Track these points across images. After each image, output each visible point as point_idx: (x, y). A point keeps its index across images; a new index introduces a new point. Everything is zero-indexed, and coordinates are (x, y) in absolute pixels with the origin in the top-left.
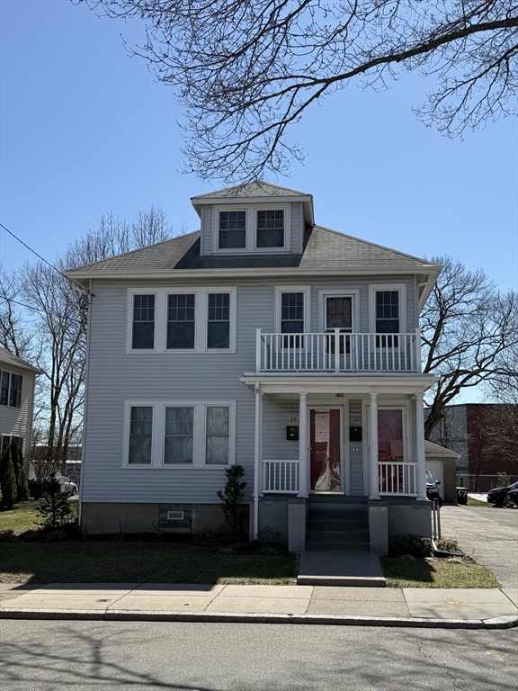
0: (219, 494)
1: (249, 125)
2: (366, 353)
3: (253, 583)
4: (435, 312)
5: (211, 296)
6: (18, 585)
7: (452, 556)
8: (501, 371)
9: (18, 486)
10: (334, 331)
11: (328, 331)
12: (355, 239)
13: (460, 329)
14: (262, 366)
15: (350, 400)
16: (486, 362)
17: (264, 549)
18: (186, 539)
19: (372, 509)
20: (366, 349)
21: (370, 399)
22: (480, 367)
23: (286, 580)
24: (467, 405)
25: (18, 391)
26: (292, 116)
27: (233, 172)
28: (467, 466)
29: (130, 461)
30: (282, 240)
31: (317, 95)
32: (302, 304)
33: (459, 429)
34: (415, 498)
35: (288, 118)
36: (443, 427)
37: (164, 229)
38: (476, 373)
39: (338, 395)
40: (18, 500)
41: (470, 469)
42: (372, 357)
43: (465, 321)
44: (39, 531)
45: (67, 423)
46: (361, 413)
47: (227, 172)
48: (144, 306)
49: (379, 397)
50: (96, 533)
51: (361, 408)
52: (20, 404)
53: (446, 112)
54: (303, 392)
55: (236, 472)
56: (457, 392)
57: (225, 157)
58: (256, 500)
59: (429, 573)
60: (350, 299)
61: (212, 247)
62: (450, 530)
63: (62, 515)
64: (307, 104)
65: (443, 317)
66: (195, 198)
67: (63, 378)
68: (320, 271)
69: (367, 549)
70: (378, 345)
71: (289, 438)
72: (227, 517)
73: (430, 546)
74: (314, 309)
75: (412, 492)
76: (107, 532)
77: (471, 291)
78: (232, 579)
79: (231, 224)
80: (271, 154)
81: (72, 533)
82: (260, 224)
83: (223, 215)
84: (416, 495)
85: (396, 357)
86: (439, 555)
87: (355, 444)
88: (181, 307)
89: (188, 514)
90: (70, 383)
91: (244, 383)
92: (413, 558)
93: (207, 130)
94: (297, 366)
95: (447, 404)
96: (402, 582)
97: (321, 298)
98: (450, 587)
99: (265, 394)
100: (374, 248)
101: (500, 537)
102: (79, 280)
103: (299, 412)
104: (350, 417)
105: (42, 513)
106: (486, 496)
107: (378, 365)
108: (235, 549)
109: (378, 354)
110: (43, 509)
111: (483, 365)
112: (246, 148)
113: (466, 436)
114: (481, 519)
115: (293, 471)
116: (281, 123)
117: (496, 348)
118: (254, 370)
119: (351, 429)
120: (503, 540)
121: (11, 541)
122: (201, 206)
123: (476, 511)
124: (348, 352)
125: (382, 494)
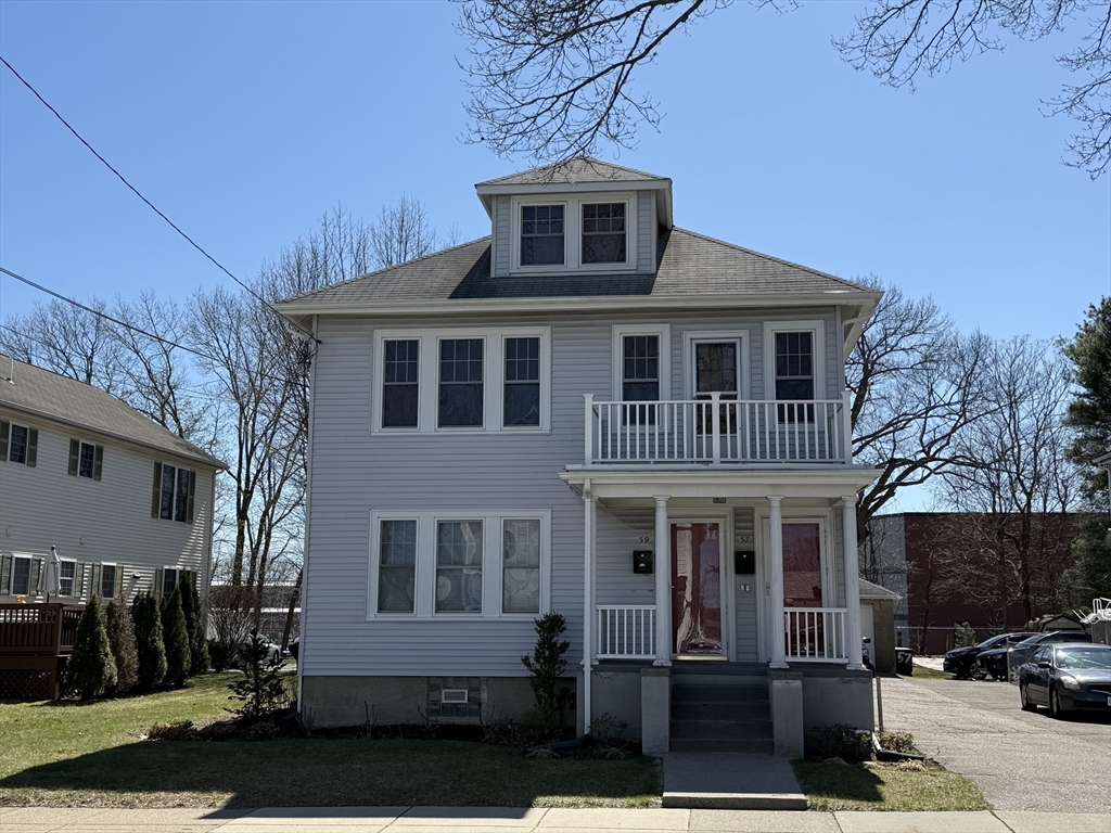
0: (526, 660)
1: (571, 67)
2: (763, 432)
3: (592, 805)
4: (854, 367)
5: (510, 343)
6: (211, 810)
7: (906, 758)
8: (961, 460)
9: (192, 650)
10: (709, 398)
11: (699, 398)
12: (740, 249)
13: (894, 393)
14: (595, 454)
15: (735, 509)
16: (937, 446)
17: (602, 751)
18: (472, 733)
19: (777, 684)
20: (762, 426)
21: (770, 507)
22: (927, 453)
23: (646, 799)
24: (906, 514)
25: (189, 497)
26: (643, 51)
27: (548, 141)
28: (906, 613)
29: (381, 609)
30: (623, 251)
31: (684, 18)
32: (656, 354)
33: (893, 552)
34: (844, 666)
35: (636, 54)
36: (868, 550)
37: (423, 234)
38: (922, 463)
39: (717, 500)
40: (193, 673)
41: (912, 618)
42: (772, 439)
43: (904, 380)
44: (235, 722)
45: (262, 547)
46: (753, 528)
47: (536, 143)
48: (402, 358)
49: (785, 503)
50: (326, 724)
51: (752, 521)
52: (191, 518)
53: (887, 46)
54: (661, 496)
55: (552, 626)
56: (891, 494)
57: (535, 117)
58: (587, 670)
59: (875, 788)
60: (733, 346)
61: (510, 263)
62: (894, 717)
63: (270, 696)
64: (666, 33)
65: (868, 373)
66: (482, 185)
67: (256, 477)
68: (686, 301)
69: (770, 748)
70: (781, 420)
71: (637, 570)
72: (539, 697)
73: (870, 743)
74: (675, 364)
75: (839, 656)
76: (344, 723)
77: (913, 332)
78: (558, 799)
79: (541, 226)
80: (607, 113)
81: (289, 724)
82: (587, 227)
83: (527, 212)
84: (846, 661)
85: (812, 438)
86: (885, 757)
87: (744, 578)
88: (461, 360)
89: (474, 694)
90: (266, 484)
91: (566, 481)
92: (844, 763)
93: (505, 74)
94: (652, 454)
95: (874, 514)
96: (832, 802)
97: (687, 343)
98: (910, 810)
99: (600, 499)
100: (770, 263)
101: (975, 727)
102: (296, 317)
103: (654, 528)
104: (736, 535)
105: (239, 693)
106: (942, 660)
107: (783, 452)
108: (555, 750)
109: (782, 433)
110: (239, 687)
111: (933, 450)
112: (569, 102)
113: (905, 566)
114: (939, 698)
115: (647, 624)
116: (624, 64)
117: (952, 423)
118: (582, 460)
119: (738, 555)
120: (981, 732)
121: (190, 739)
122: (492, 198)
123: (927, 686)
124: (734, 431)
125: (791, 659)
